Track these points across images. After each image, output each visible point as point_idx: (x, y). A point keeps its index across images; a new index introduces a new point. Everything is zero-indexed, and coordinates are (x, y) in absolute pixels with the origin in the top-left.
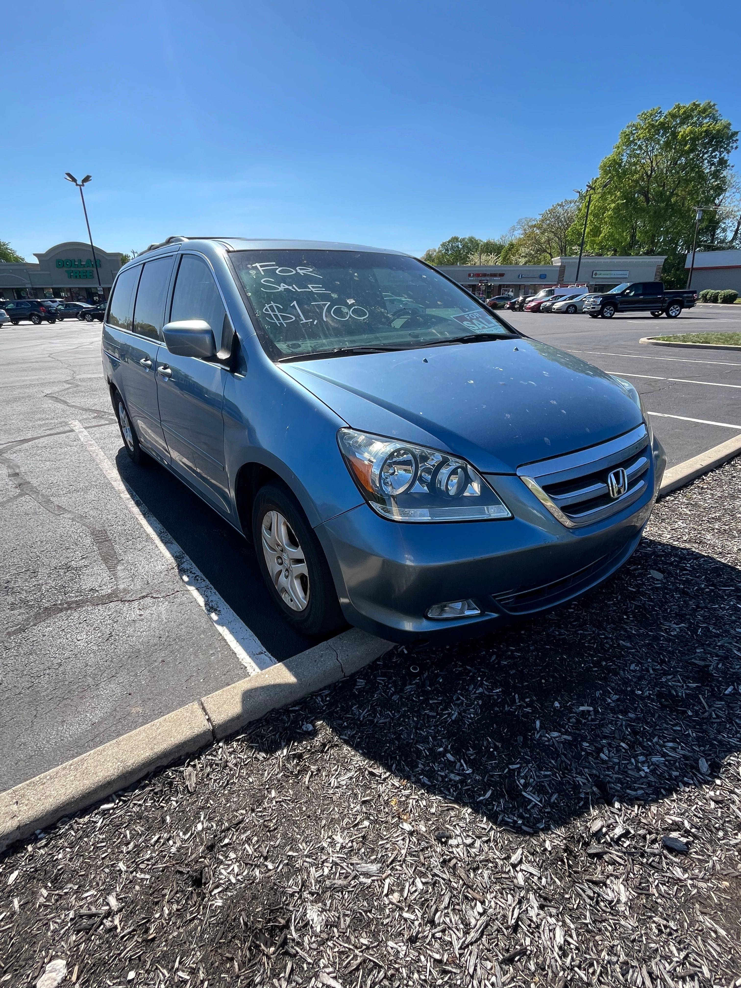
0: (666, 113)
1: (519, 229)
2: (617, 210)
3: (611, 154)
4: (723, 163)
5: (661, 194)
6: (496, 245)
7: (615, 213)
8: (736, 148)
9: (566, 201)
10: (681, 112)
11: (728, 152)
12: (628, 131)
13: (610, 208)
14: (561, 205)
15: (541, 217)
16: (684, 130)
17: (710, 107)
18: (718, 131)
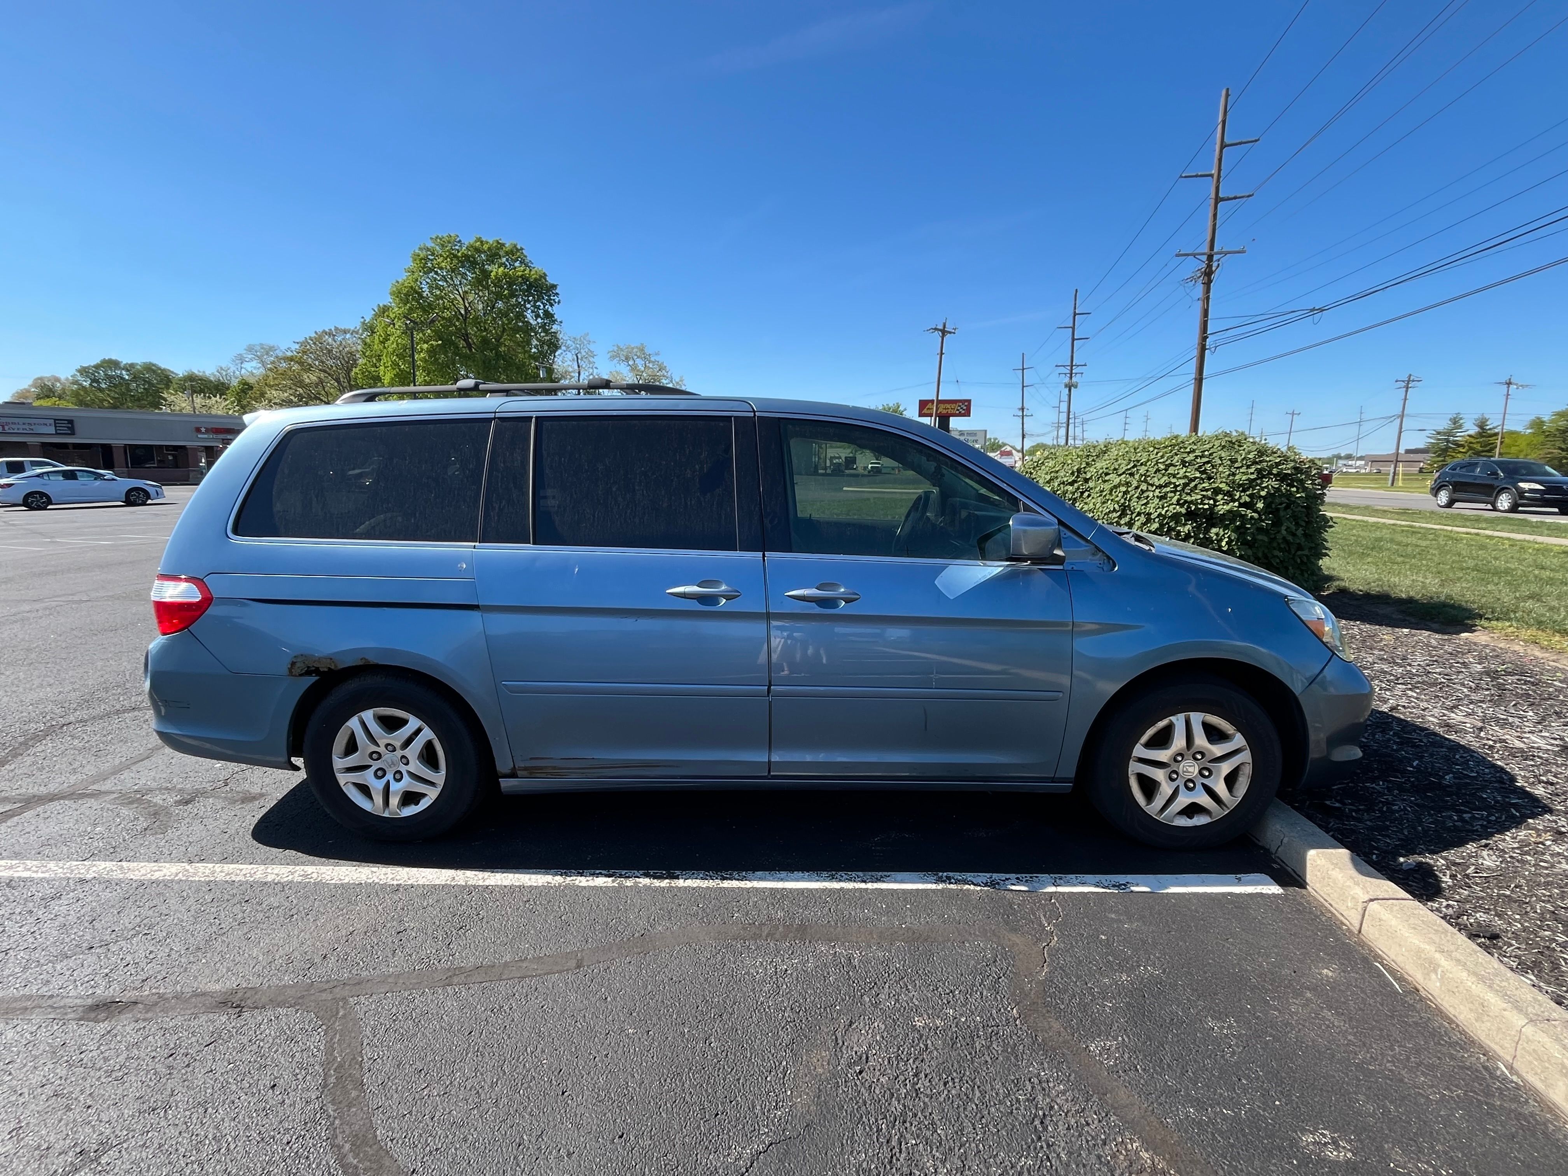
0: (467, 243)
1: (251, 360)
2: (432, 351)
3: (403, 277)
4: (548, 315)
5: (485, 341)
6: (211, 381)
7: (430, 357)
8: (559, 302)
9: (336, 329)
10: (486, 247)
11: (552, 305)
12: (423, 254)
13: (422, 349)
14: (330, 334)
15: (297, 346)
16: (495, 270)
17: (518, 250)
18: (536, 279)
